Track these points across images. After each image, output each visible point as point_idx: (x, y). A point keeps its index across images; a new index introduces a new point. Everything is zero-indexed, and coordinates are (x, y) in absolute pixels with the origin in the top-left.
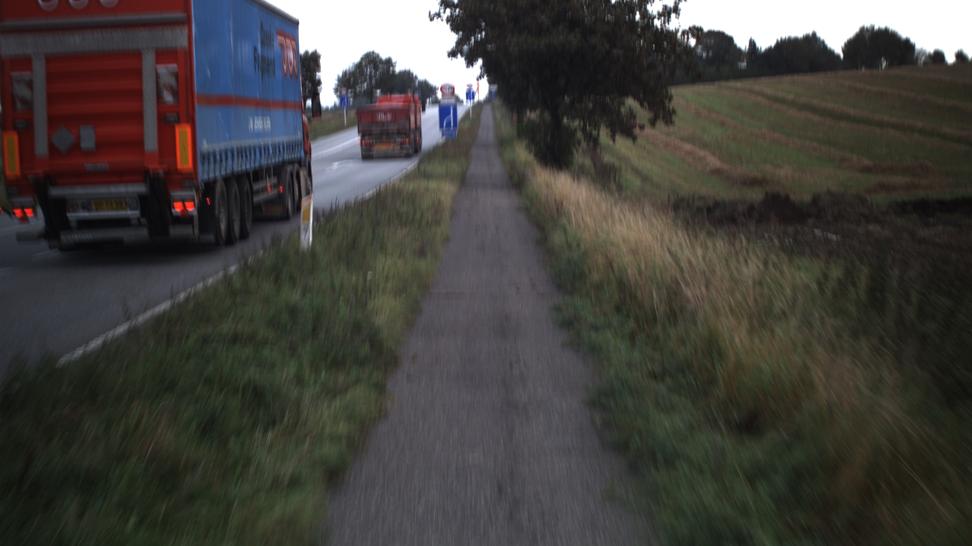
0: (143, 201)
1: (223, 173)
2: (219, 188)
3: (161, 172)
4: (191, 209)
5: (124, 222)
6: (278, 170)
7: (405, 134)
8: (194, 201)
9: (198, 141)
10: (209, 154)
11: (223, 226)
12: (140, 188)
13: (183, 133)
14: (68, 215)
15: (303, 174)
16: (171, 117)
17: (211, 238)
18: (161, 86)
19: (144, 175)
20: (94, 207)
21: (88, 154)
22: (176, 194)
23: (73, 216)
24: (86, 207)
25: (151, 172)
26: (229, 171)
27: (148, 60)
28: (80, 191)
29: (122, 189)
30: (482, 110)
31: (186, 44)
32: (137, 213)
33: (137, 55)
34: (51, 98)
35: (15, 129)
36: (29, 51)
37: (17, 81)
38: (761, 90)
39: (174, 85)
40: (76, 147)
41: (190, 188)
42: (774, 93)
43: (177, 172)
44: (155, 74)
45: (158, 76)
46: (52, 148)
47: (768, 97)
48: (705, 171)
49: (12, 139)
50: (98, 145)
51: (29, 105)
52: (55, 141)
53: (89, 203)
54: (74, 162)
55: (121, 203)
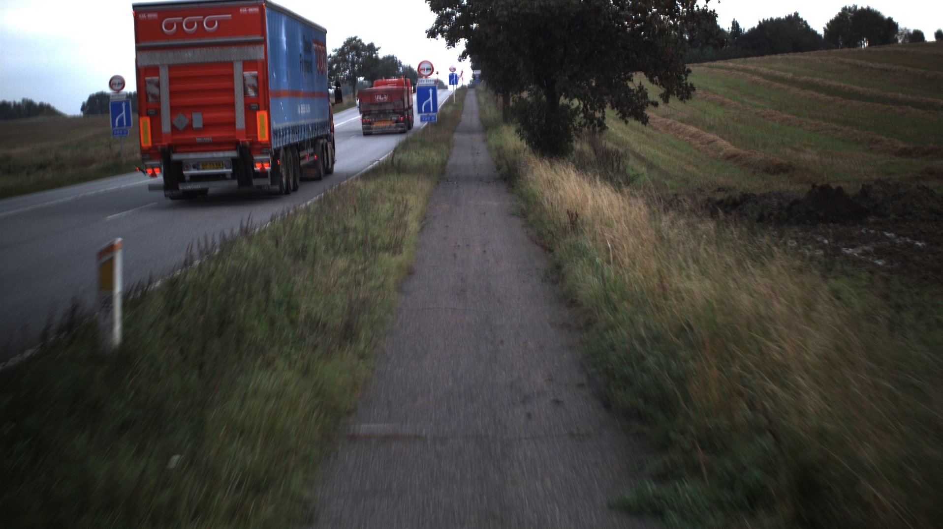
0: (234, 162)
1: (284, 144)
2: (282, 153)
3: (248, 143)
4: (268, 168)
5: (222, 177)
6: (314, 142)
7: (400, 113)
8: (269, 162)
9: (271, 122)
10: (276, 131)
11: (284, 180)
12: (233, 154)
13: (261, 116)
14: (184, 172)
15: (329, 146)
16: (254, 106)
17: (277, 188)
18: (247, 86)
19: (235, 144)
20: (201, 167)
21: (198, 131)
22: (257, 157)
23: (187, 173)
24: (195, 167)
25: (241, 143)
26: (287, 143)
27: (238, 68)
28: (192, 156)
29: (221, 154)
30: (465, 95)
31: (263, 57)
32: (231, 170)
33: (230, 64)
34: (173, 94)
35: (148, 115)
36: (157, 63)
37: (150, 82)
38: (755, 70)
39: (256, 85)
40: (189, 127)
41: (267, 154)
42: (771, 72)
43: (258, 143)
44: (243, 77)
45: (244, 79)
46: (173, 127)
47: (765, 76)
48: (719, 157)
49: (146, 122)
50: (205, 125)
51: (157, 98)
52: (175, 123)
53: (198, 164)
54: (189, 136)
55: (219, 164)
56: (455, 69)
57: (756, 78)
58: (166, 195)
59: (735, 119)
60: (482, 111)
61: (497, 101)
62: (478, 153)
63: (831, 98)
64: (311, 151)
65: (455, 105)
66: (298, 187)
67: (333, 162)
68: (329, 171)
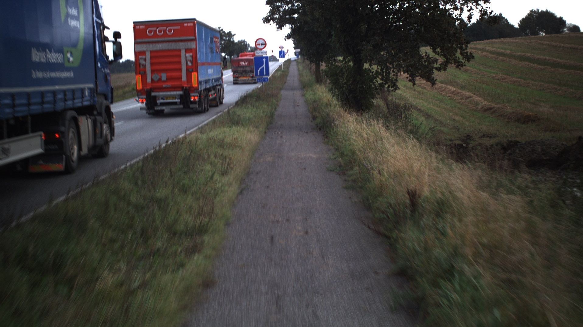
0: (181, 96)
2: (203, 92)
3: (188, 87)
4: (197, 99)
5: (175, 103)
6: (215, 88)
8: (198, 96)
9: (199, 77)
10: (201, 82)
11: (203, 106)
12: (181, 93)
13: (194, 75)
15: (222, 90)
16: (191, 70)
17: (200, 109)
18: (187, 60)
19: (182, 88)
20: (165, 98)
21: (164, 82)
22: (192, 94)
23: (158, 102)
24: (162, 99)
25: (184, 87)
26: (204, 88)
27: (183, 52)
28: (161, 93)
29: (175, 93)
30: (290, 65)
31: (195, 47)
32: (179, 100)
33: (180, 50)
34: (152, 64)
35: (140, 74)
36: (145, 49)
37: (141, 59)
38: (483, 48)
39: (192, 60)
40: (160, 80)
41: (197, 92)
42: (494, 50)
43: (193, 87)
44: (185, 56)
45: (186, 57)
46: (152, 80)
47: (491, 52)
48: (478, 110)
49: (139, 77)
50: (167, 79)
51: (145, 66)
52: (153, 78)
53: (164, 98)
54: (159, 84)
55: (174, 97)
56: (283, 48)
57: (484, 53)
58: (146, 112)
59: (479, 81)
60: (301, 75)
61: (311, 68)
62: (298, 106)
63: (543, 67)
64: (213, 92)
65: (283, 71)
66: (208, 109)
67: (223, 98)
68: (221, 103)
